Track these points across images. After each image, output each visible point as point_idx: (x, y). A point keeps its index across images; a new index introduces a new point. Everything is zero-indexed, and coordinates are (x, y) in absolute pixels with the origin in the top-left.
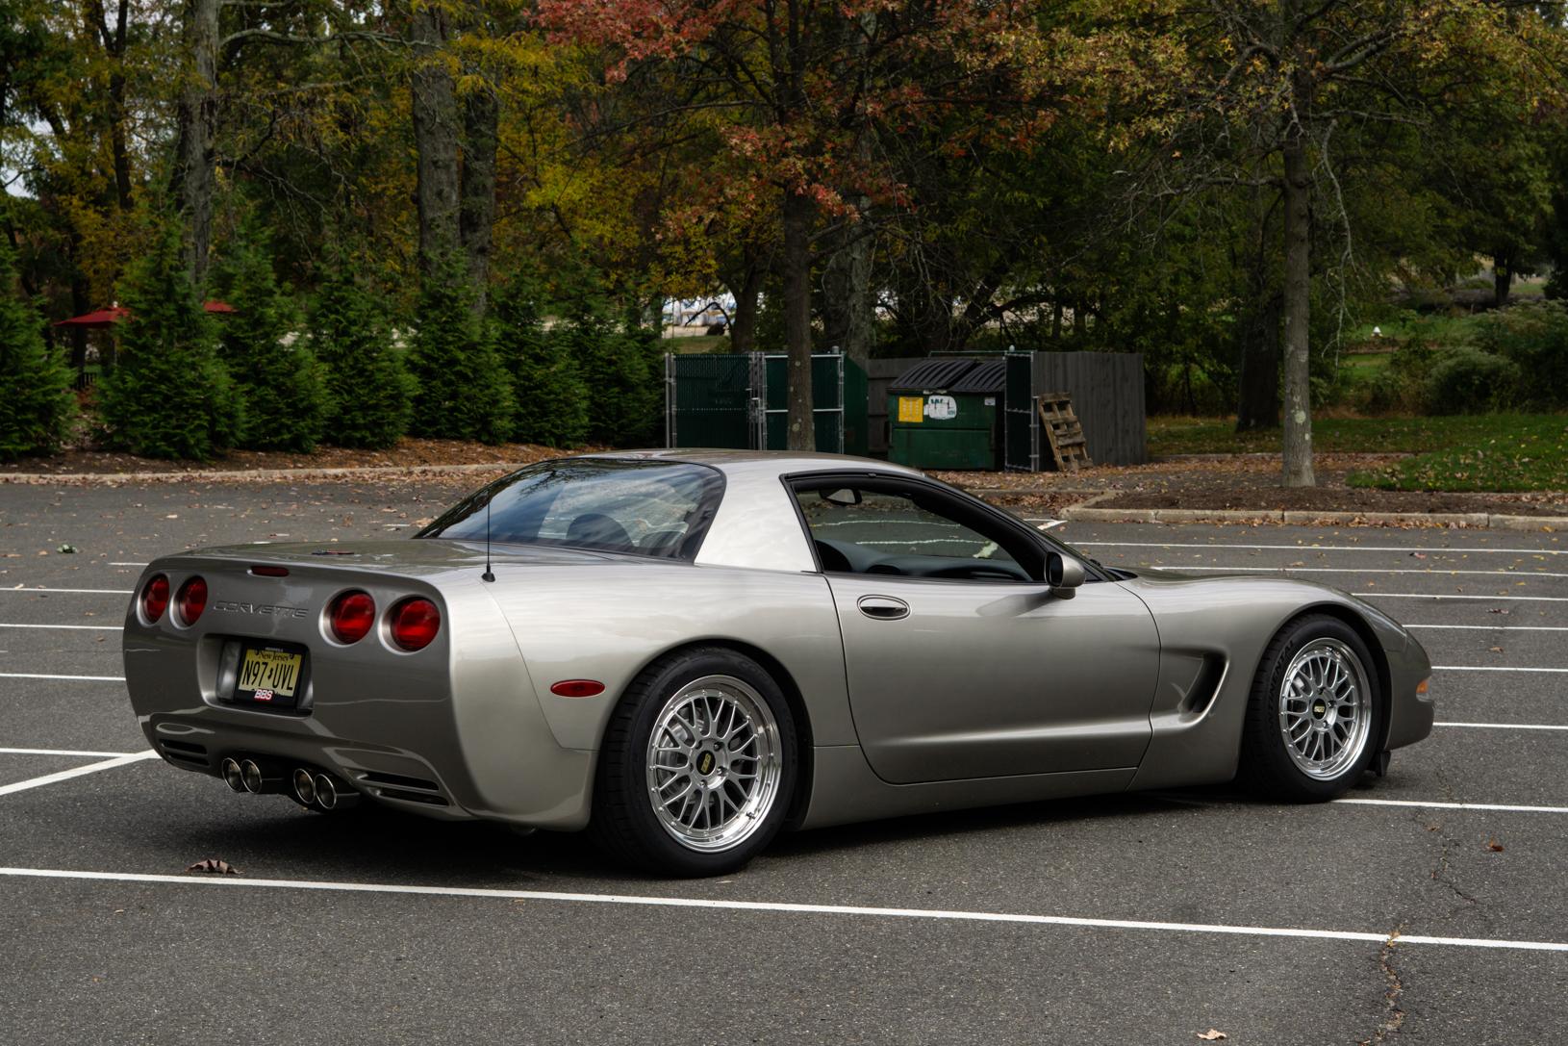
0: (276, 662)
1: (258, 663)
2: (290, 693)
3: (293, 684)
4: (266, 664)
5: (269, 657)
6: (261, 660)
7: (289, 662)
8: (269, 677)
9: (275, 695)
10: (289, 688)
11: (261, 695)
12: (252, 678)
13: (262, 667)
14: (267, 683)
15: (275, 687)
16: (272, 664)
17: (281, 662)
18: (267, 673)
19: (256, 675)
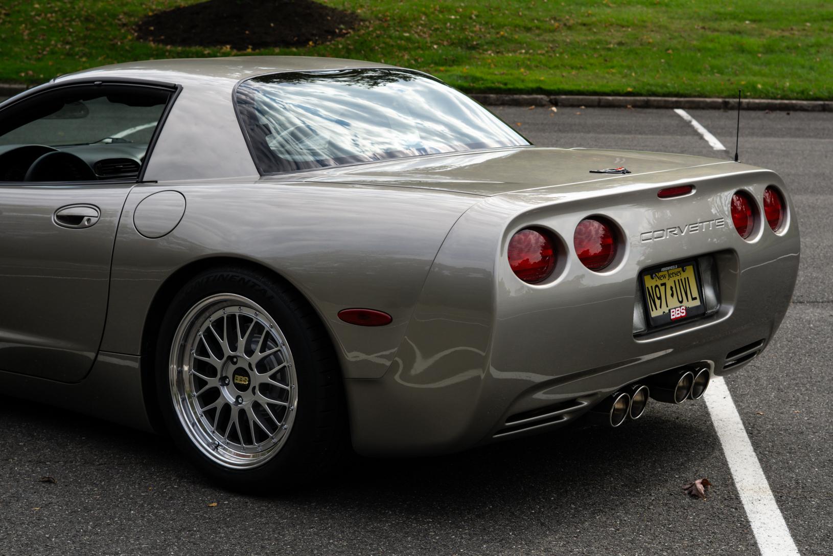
0: (672, 280)
1: (657, 286)
2: (697, 303)
3: (695, 294)
4: (664, 284)
5: (664, 277)
6: (659, 283)
7: (684, 276)
8: (672, 295)
9: (687, 309)
10: (694, 299)
11: (675, 315)
12: (658, 302)
13: (662, 288)
14: (673, 302)
15: (681, 302)
16: (670, 283)
17: (676, 278)
18: (669, 292)
19: (660, 298)
